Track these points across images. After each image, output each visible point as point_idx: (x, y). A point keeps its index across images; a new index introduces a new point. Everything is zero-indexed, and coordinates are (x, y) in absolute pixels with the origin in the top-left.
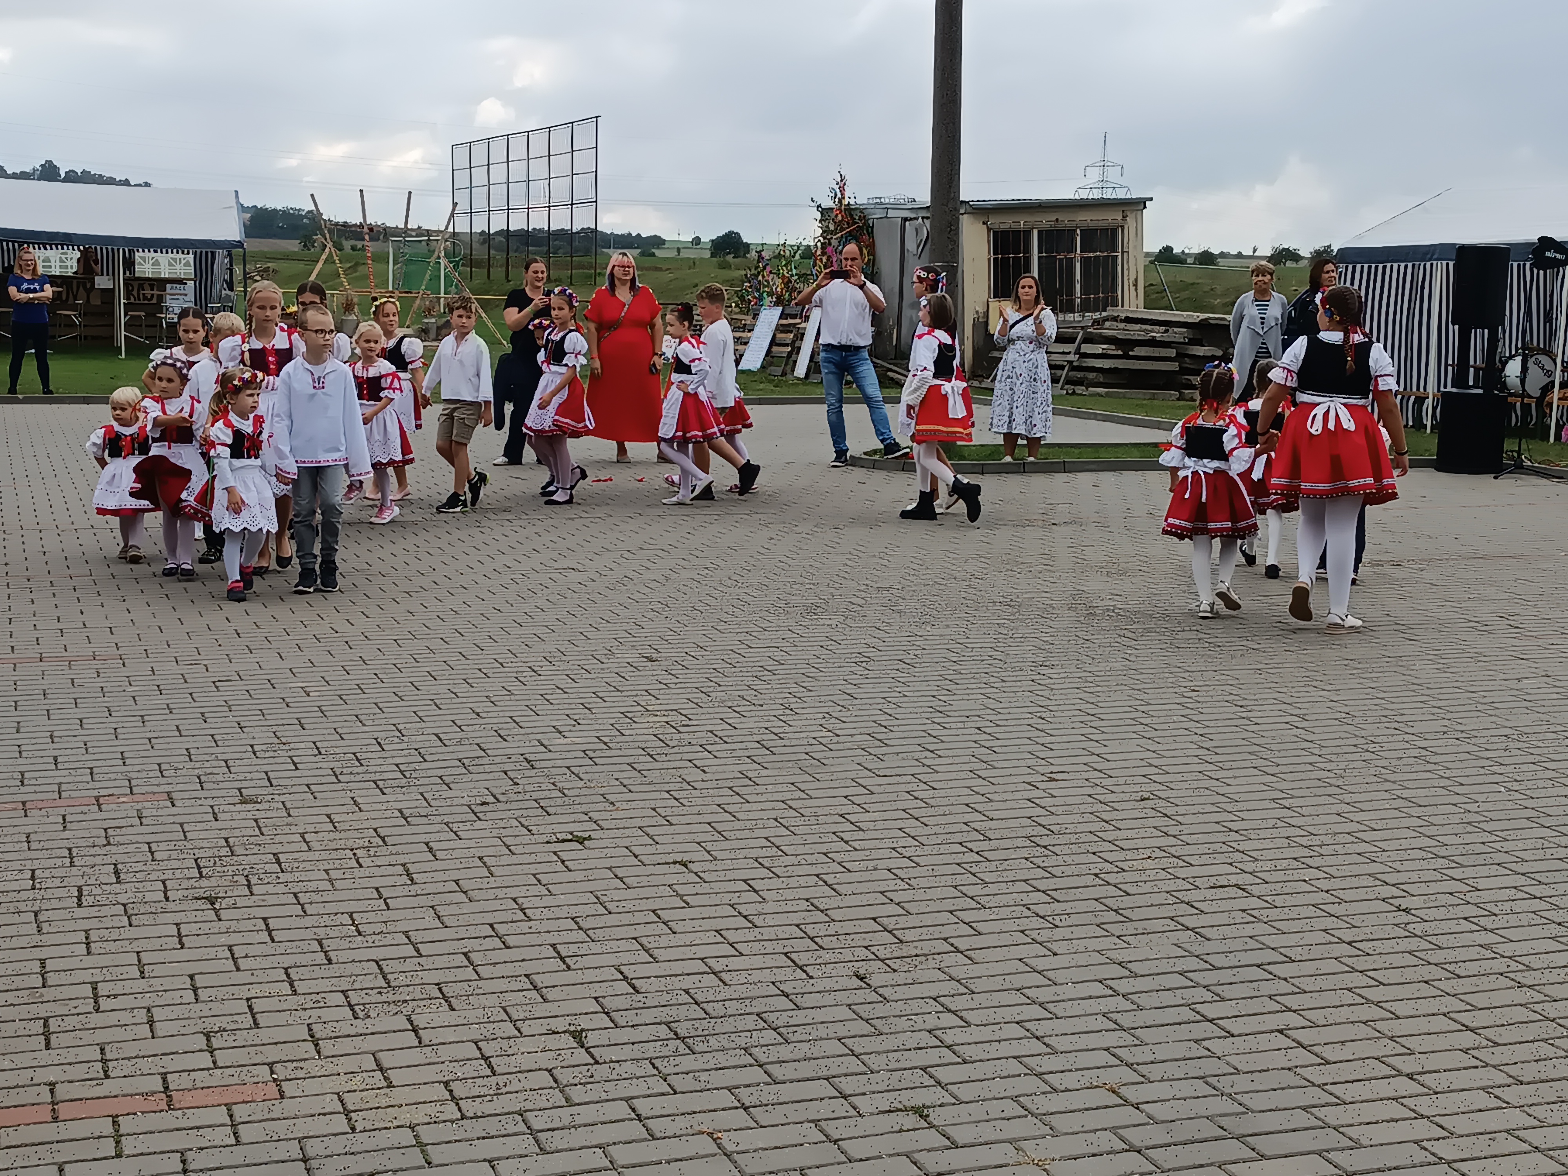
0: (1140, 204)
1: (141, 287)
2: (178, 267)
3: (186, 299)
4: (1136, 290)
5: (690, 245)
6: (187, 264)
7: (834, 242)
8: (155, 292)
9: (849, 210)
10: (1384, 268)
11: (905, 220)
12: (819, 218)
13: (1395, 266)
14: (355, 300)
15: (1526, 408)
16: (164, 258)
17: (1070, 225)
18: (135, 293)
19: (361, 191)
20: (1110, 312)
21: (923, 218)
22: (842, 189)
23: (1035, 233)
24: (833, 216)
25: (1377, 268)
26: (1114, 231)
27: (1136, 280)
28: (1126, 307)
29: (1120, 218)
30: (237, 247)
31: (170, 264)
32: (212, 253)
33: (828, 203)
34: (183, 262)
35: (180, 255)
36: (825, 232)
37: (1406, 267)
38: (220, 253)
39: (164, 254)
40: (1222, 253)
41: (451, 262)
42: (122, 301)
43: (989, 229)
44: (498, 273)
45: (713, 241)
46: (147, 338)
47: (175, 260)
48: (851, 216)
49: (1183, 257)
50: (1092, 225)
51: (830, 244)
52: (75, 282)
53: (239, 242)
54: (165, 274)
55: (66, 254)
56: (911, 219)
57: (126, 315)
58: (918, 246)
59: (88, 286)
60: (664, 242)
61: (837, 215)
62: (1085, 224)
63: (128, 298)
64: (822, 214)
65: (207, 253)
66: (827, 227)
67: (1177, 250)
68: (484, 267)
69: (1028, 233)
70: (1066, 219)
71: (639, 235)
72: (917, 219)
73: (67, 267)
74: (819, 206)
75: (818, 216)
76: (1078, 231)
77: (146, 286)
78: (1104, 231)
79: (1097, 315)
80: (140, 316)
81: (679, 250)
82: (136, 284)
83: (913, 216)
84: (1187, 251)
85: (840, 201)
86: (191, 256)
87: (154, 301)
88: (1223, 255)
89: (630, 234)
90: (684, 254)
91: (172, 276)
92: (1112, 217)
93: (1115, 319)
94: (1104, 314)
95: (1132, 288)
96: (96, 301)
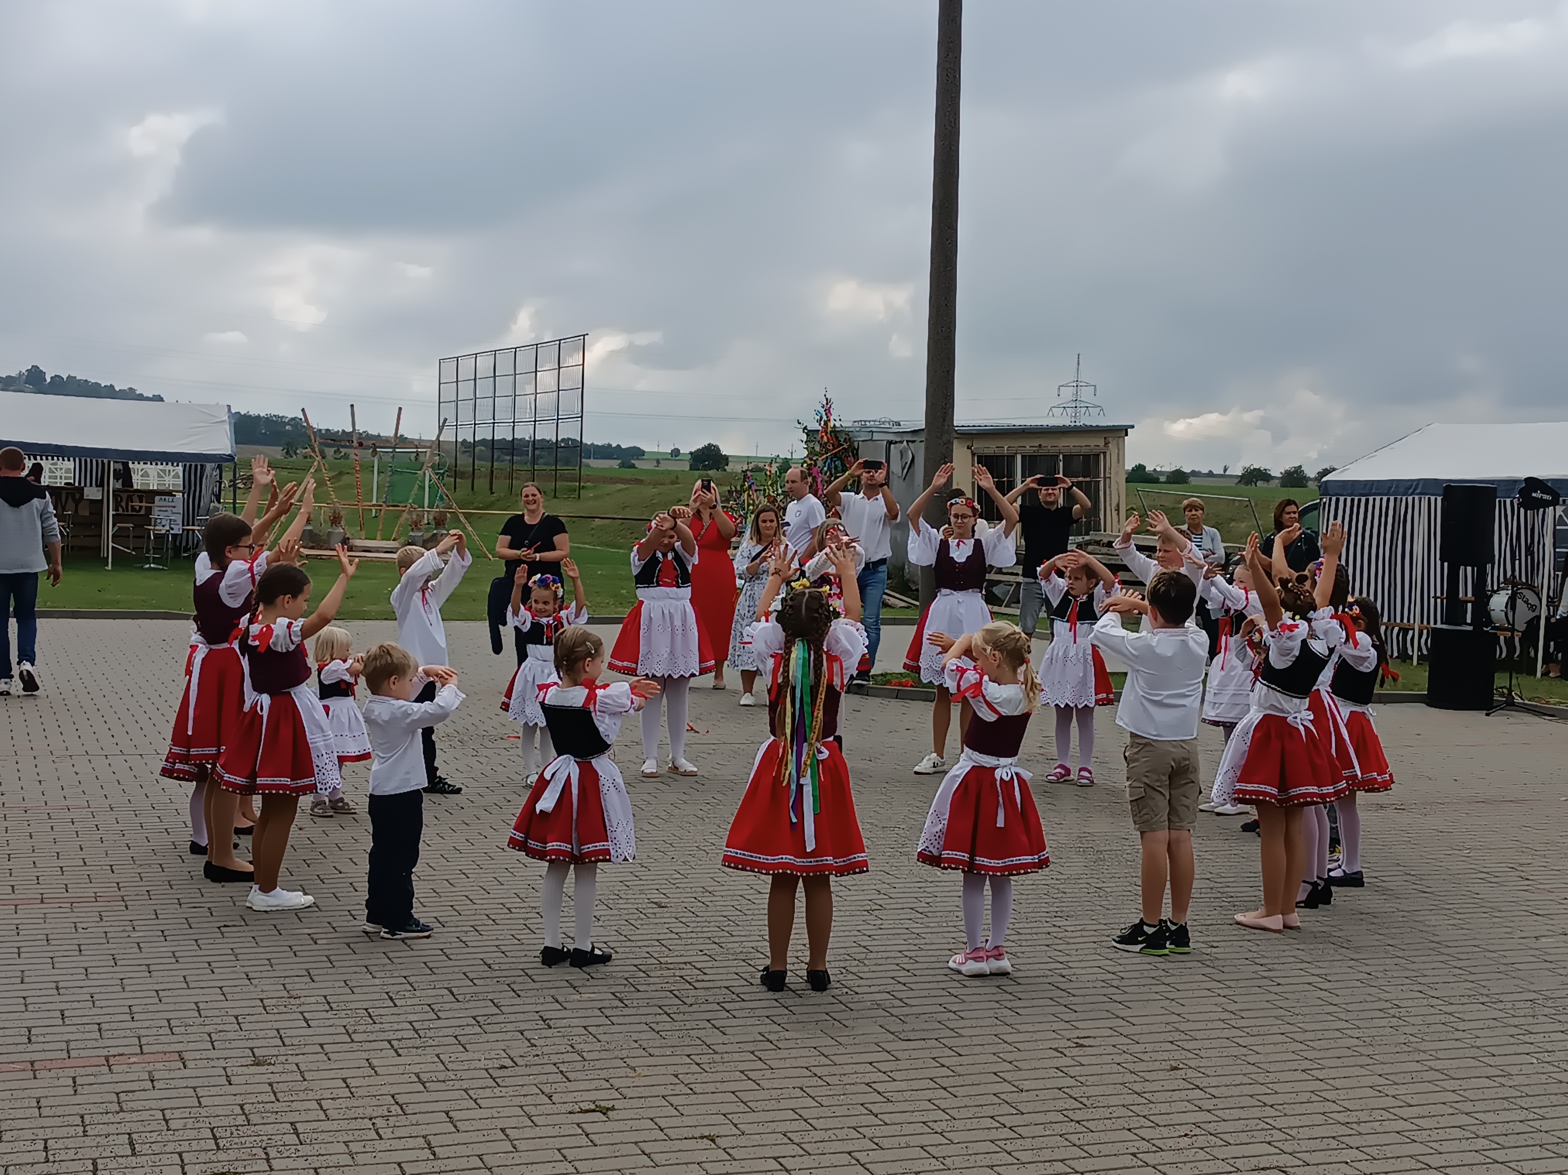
0: (1122, 431)
1: (130, 499)
2: (166, 478)
3: (174, 510)
4: (1118, 514)
5: (670, 457)
6: (176, 476)
7: (820, 463)
8: (144, 504)
9: (835, 433)
10: (1367, 501)
11: (890, 443)
12: (805, 440)
13: (1378, 498)
14: (342, 513)
15: (1510, 642)
16: (152, 469)
17: (1053, 451)
18: (123, 504)
19: (352, 406)
20: (1092, 536)
21: (907, 441)
22: (828, 412)
23: (1019, 457)
24: (819, 438)
25: (1359, 500)
26: (1098, 455)
27: (1118, 505)
28: (1109, 532)
29: (1101, 443)
30: (227, 460)
31: (159, 476)
32: (202, 466)
33: (814, 426)
34: (172, 474)
35: (170, 467)
36: (812, 453)
37: (1388, 500)
38: (209, 466)
39: (154, 466)
40: (1193, 471)
41: (437, 474)
42: (111, 513)
43: (973, 454)
44: (481, 483)
45: (691, 453)
46: (133, 550)
47: (164, 471)
48: (837, 438)
49: (1155, 476)
50: (1074, 451)
51: (815, 465)
52: (64, 492)
53: (229, 455)
54: (154, 487)
55: (56, 464)
56: (896, 442)
57: (114, 526)
58: (903, 469)
59: (77, 496)
60: (643, 453)
61: (822, 437)
62: (1066, 451)
63: (116, 509)
64: (808, 436)
65: (196, 466)
66: (813, 448)
67: (1149, 468)
68: (467, 478)
69: (1011, 458)
70: (1049, 445)
71: (619, 446)
72: (902, 442)
73: (56, 477)
74: (805, 428)
75: (805, 437)
76: (1061, 457)
77: (135, 498)
78: (1087, 457)
79: (1080, 539)
80: (128, 528)
81: (658, 461)
82: (124, 496)
83: (898, 439)
84: (1158, 469)
85: (826, 423)
86: (180, 468)
87: (143, 512)
88: (1194, 473)
89: (609, 445)
90: (664, 466)
91: (161, 488)
92: (1094, 443)
93: (1098, 543)
94: (1087, 538)
95: (1115, 513)
96: (84, 512)
